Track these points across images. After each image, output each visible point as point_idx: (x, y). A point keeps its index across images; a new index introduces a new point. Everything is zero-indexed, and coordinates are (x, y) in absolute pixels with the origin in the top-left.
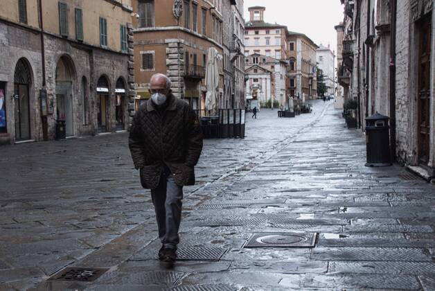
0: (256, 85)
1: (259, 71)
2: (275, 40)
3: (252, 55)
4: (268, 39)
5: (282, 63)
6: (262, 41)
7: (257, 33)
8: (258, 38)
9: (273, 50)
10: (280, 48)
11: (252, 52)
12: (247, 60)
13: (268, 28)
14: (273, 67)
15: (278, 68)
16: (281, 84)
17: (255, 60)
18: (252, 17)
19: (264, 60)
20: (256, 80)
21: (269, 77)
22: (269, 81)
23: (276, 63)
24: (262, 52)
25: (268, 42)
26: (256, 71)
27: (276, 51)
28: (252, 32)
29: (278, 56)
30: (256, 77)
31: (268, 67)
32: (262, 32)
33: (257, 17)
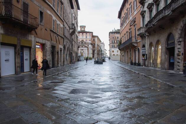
0: (82, 51)
1: (83, 47)
2: (89, 37)
3: (81, 41)
4: (86, 36)
5: (91, 44)
6: (85, 37)
7: (83, 34)
8: (83, 36)
9: (88, 40)
10: (90, 39)
11: (81, 40)
12: (79, 43)
13: (87, 32)
14: (88, 45)
15: (90, 46)
16: (91, 51)
17: (82, 43)
18: (81, 29)
19: (85, 43)
20: (82, 50)
21: (87, 49)
22: (87, 50)
23: (89, 44)
24: (85, 40)
25: (86, 37)
26: (82, 47)
27: (89, 40)
28: (81, 34)
29: (90, 42)
30: (82, 49)
31: (87, 45)
32: (84, 34)
33: (83, 29)
